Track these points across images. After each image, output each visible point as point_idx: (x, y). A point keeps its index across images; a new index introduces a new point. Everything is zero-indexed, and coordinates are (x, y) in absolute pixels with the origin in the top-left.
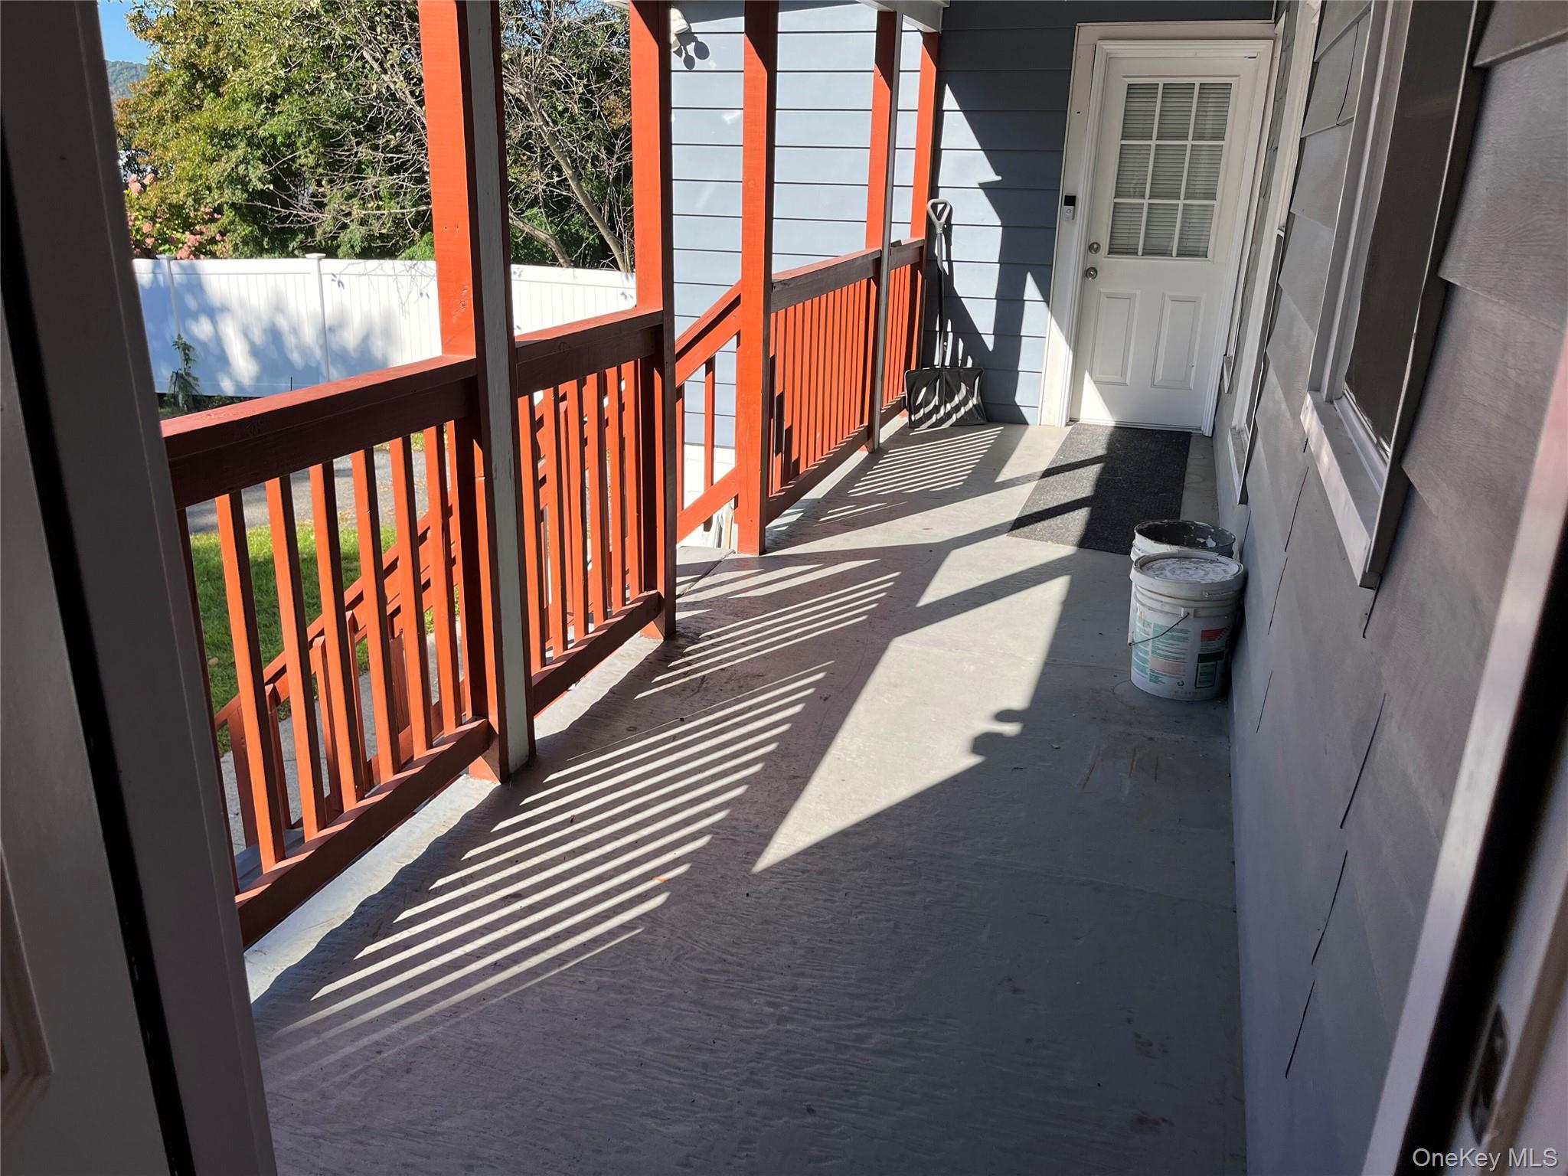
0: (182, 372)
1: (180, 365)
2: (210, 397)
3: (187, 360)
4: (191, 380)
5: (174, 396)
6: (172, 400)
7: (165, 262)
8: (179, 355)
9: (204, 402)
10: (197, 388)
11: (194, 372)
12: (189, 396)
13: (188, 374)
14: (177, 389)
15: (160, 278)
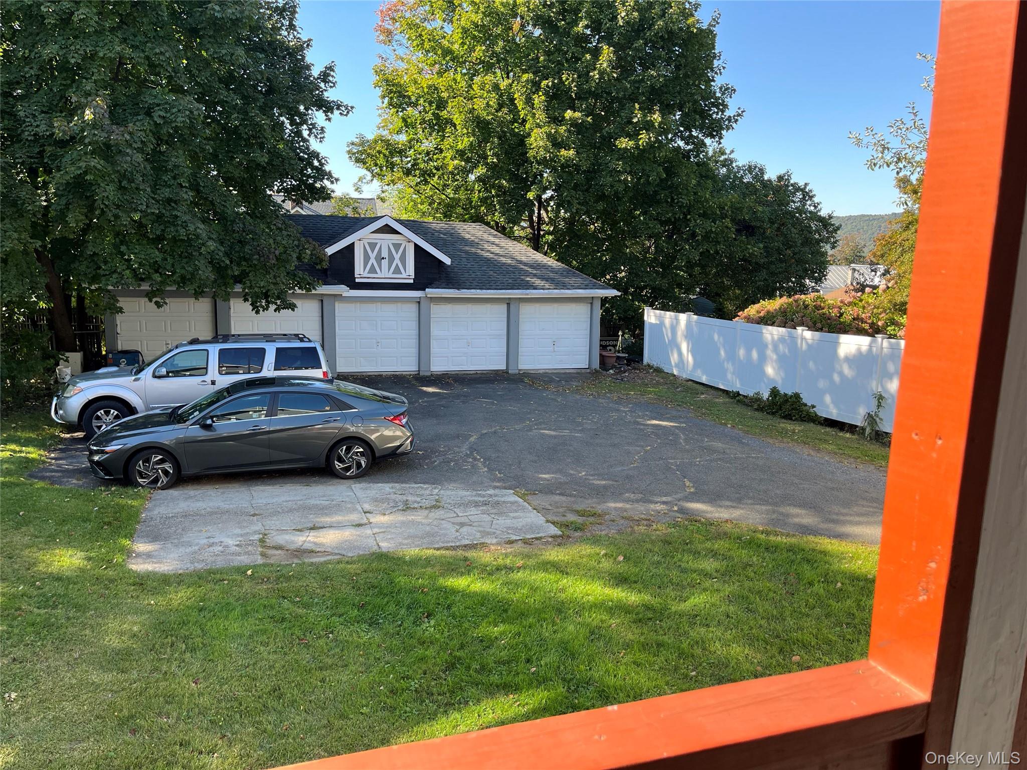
0: (873, 414)
1: (873, 409)
2: (887, 433)
3: (879, 406)
4: (877, 419)
5: (863, 429)
6: (861, 431)
7: (880, 340)
8: (875, 402)
9: (882, 436)
10: (879, 425)
11: (881, 415)
12: (873, 430)
13: (877, 415)
14: (866, 424)
15: (874, 349)
